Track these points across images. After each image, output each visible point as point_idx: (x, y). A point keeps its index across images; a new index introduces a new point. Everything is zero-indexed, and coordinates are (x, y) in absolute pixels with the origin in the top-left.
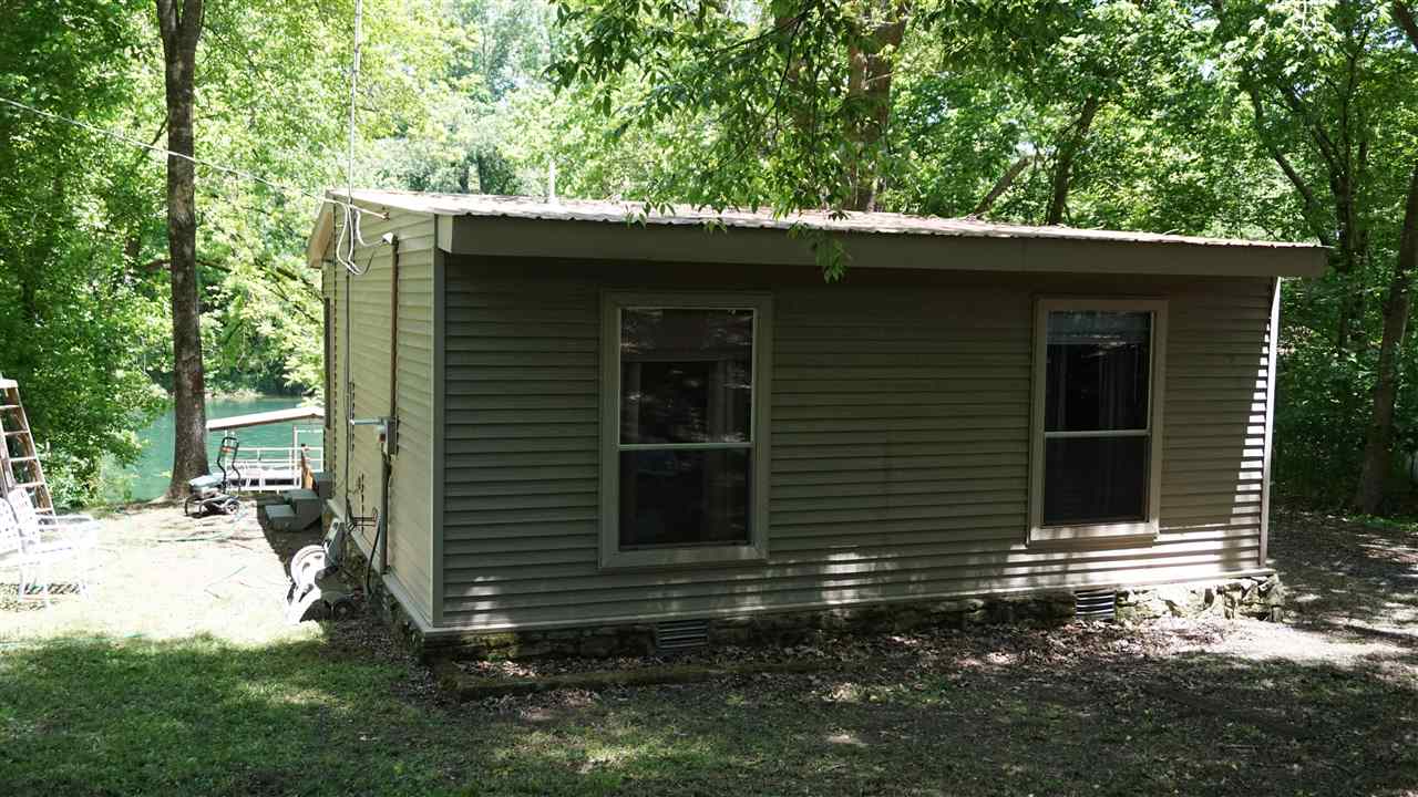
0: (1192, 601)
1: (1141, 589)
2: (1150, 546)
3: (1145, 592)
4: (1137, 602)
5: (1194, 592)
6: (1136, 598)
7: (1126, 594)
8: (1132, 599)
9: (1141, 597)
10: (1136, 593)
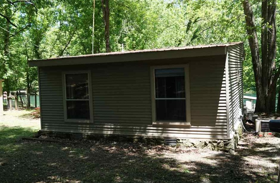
0: (200, 144)
1: (184, 139)
2: (189, 128)
3: (185, 140)
4: (183, 142)
5: (200, 142)
6: (182, 141)
7: (179, 140)
8: (181, 141)
9: (184, 141)
10: (182, 140)
